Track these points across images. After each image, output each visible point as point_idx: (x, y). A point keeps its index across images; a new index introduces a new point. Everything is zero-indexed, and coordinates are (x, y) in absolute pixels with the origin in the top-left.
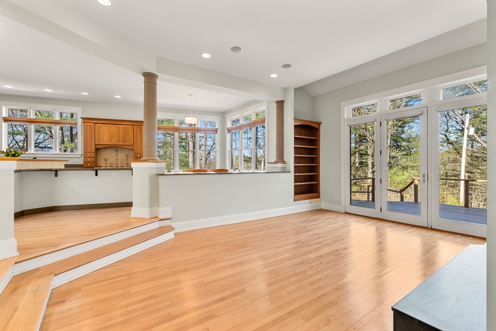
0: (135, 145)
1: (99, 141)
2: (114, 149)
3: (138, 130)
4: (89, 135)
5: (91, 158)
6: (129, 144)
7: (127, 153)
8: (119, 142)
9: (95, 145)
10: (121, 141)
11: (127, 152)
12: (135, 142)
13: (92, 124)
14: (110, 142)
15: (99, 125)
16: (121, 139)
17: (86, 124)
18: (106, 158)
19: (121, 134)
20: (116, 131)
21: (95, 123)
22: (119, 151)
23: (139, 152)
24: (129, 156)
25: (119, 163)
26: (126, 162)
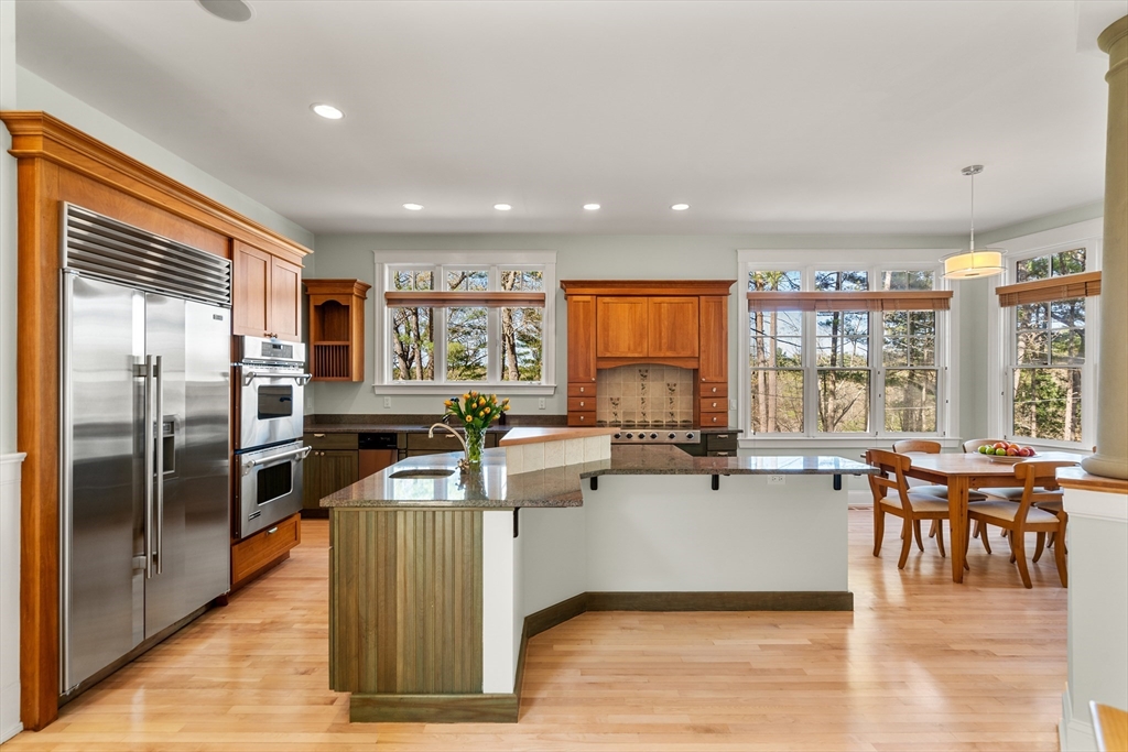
0: (703, 357)
1: (606, 349)
2: (637, 368)
3: (712, 310)
4: (581, 331)
5: (587, 400)
6: (688, 354)
7: (672, 381)
8: (660, 349)
9: (599, 359)
10: (664, 347)
11: (671, 378)
12: (702, 348)
13: (588, 298)
14: (635, 350)
15: (607, 299)
16: (664, 341)
17: (575, 298)
18: (615, 397)
19: (665, 323)
20: (651, 316)
21: (597, 296)
22: (650, 375)
23: (715, 379)
24: (677, 388)
25: (649, 410)
26: (666, 408)
